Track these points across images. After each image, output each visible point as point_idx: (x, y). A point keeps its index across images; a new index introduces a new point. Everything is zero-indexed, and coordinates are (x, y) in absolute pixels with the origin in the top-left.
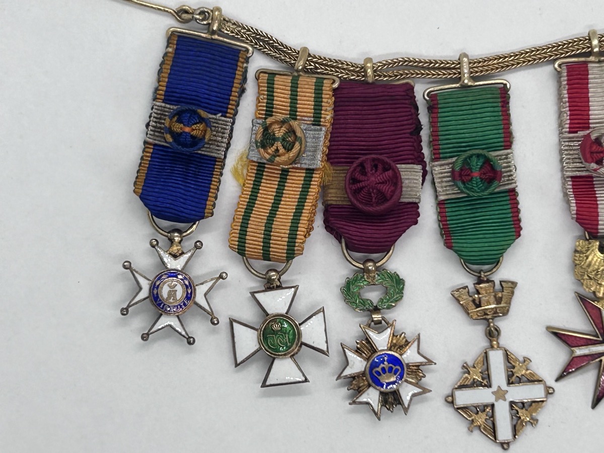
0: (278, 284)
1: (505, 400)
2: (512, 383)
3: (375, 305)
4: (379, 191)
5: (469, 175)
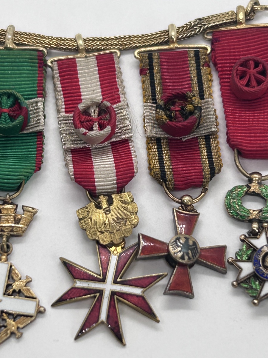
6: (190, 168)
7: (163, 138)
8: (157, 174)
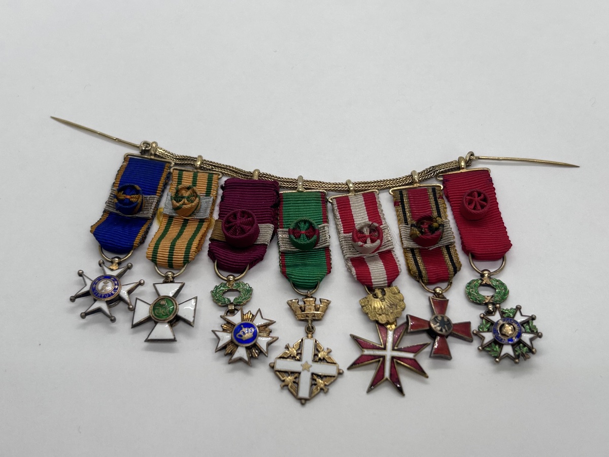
0: (172, 280)
1: (309, 371)
2: (316, 361)
3: (232, 301)
4: (241, 228)
5: (299, 233)
7: (416, 249)
8: (415, 273)
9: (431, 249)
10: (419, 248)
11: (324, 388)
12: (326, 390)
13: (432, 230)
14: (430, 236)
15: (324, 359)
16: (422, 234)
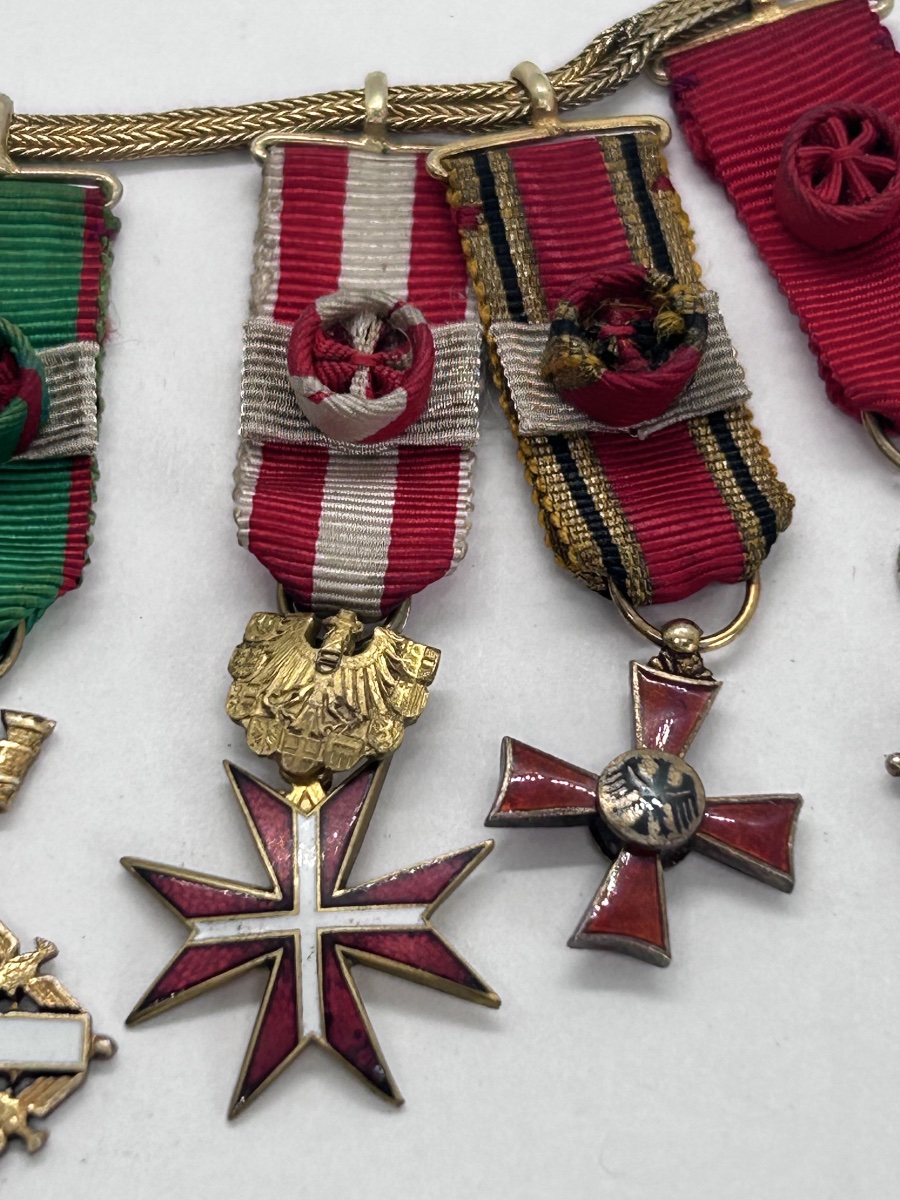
6: (692, 524)
7: (575, 436)
8: (587, 559)
9: (643, 435)
10: (588, 435)
11: (25, 1131)
12: (34, 1139)
13: (654, 345)
14: (645, 375)
15: (21, 993)
16: (611, 369)
